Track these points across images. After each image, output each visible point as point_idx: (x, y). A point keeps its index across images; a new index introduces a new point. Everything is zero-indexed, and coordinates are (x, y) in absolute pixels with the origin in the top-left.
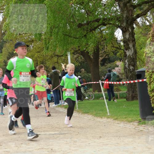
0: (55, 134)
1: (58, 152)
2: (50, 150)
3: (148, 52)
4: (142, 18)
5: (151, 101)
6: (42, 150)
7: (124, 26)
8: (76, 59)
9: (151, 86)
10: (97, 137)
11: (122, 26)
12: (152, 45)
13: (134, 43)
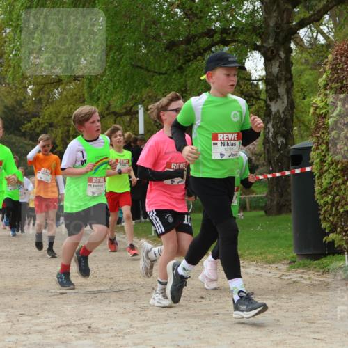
0: (99, 292)
1: (104, 332)
2: (85, 328)
3: (321, 105)
4: (310, 27)
5: (320, 214)
6: (68, 328)
7: (268, 47)
9: (323, 180)
10: (194, 297)
11: (264, 47)
12: (331, 88)
13: (289, 83)
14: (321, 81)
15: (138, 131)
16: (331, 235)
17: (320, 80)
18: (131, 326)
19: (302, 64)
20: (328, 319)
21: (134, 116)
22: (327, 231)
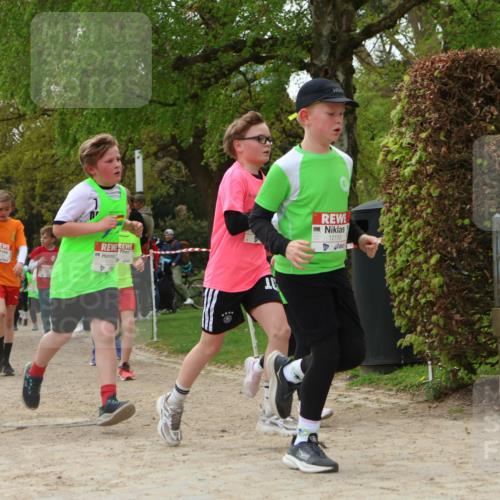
0: (76, 425)
1: (81, 485)
2: (53, 479)
3: (394, 148)
4: (381, 37)
5: (393, 306)
6: (27, 480)
7: (321, 65)
8: (161, 173)
9: (398, 258)
10: (213, 431)
11: (315, 65)
12: (408, 124)
13: (351, 118)
14: (395, 114)
15: (134, 188)
16: (408, 336)
17: (393, 113)
18: (120, 475)
19: (370, 90)
20: (403, 459)
21: (129, 166)
22: (402, 331)
